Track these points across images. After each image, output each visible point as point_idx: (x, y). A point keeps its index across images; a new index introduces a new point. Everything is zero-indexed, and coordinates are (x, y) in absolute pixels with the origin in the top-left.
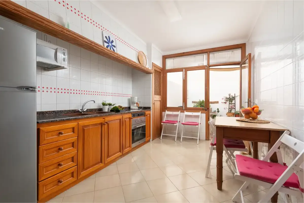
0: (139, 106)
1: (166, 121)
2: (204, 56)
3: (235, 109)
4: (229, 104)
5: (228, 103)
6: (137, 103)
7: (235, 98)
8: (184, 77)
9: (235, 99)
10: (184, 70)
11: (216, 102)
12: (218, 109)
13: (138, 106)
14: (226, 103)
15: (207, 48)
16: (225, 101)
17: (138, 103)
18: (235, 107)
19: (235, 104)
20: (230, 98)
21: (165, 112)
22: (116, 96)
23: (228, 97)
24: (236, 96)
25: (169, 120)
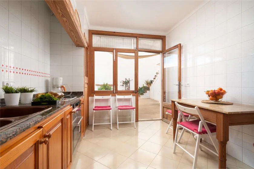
0: (66, 91)
1: (95, 107)
2: (131, 40)
5: (125, 85)
6: (62, 87)
7: (129, 81)
8: (115, 58)
10: (114, 50)
13: (63, 91)
14: (123, 86)
15: (136, 33)
16: (122, 84)
17: (64, 86)
19: (129, 86)
20: (126, 81)
21: (94, 96)
22: (29, 74)
25: (99, 105)
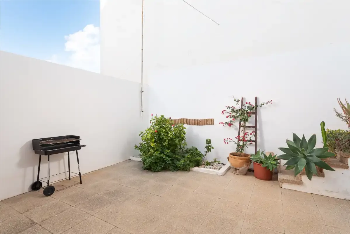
3: (255, 141)
4: (240, 126)
5: (237, 124)
7: (256, 108)
9: (255, 113)
11: (207, 120)
12: (209, 142)
14: (230, 124)
16: (228, 120)
18: (256, 136)
19: (255, 127)
20: (241, 109)
23: (238, 107)
24: (259, 104)
